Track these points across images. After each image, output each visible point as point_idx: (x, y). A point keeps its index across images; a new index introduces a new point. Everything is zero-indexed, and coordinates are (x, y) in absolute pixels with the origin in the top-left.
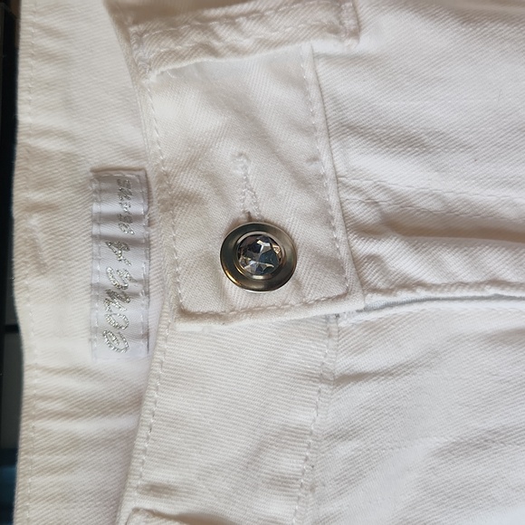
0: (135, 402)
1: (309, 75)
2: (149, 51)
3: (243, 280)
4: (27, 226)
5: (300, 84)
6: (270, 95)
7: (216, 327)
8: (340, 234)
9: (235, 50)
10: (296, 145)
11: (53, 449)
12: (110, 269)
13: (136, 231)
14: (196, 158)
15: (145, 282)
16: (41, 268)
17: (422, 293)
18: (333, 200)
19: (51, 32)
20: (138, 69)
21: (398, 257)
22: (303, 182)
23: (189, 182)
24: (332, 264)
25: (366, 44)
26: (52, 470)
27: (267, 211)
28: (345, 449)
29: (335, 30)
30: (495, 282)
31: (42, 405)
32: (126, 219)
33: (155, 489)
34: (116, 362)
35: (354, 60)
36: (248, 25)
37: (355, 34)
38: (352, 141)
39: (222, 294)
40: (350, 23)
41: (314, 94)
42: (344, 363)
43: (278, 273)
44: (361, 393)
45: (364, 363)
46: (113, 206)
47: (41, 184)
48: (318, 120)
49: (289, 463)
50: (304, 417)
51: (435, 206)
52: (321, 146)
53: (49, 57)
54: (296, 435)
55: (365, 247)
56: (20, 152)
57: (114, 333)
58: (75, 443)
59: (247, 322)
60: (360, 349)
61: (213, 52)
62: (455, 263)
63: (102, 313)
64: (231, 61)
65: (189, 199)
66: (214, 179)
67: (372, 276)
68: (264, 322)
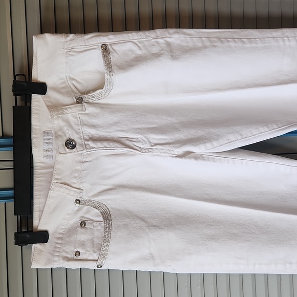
0: (53, 167)
1: (78, 117)
2: (54, 113)
3: (68, 148)
4: (34, 141)
5: (77, 118)
6: (72, 120)
7: (65, 155)
8: (83, 141)
9: (67, 113)
10: (76, 127)
11: (39, 174)
12: (47, 147)
13: (50, 141)
14: (61, 129)
15: (52, 149)
16: (36, 147)
17: (95, 149)
18: (82, 136)
19: (36, 110)
20: (52, 116)
21: (91, 144)
22: (77, 133)
23: (60, 133)
24: (82, 145)
25: (87, 112)
26: (39, 177)
27: (72, 137)
28: (85, 172)
29: (81, 110)
30: (105, 147)
31: (37, 168)
32: (49, 139)
33: (56, 179)
34: (49, 161)
35: (85, 114)
36: (69, 110)
37: (85, 111)
38: (85, 126)
39: (65, 150)
40: (84, 109)
41: (79, 119)
42: (84, 160)
43: (74, 147)
44: (87, 164)
45: (87, 160)
46: (47, 137)
47: (35, 134)
48: (80, 123)
49: (76, 175)
50: (78, 168)
51: (98, 136)
52: (80, 127)
53: (36, 114)
54: (77, 170)
55: (86, 143)
56: (32, 128)
57: (47, 156)
58: (42, 173)
59: (69, 154)
60: (86, 158)
61: (64, 114)
62: (99, 145)
63: (45, 153)
64: (66, 115)
65: (60, 136)
66: (64, 133)
67: (87, 147)
68: (71, 154)
